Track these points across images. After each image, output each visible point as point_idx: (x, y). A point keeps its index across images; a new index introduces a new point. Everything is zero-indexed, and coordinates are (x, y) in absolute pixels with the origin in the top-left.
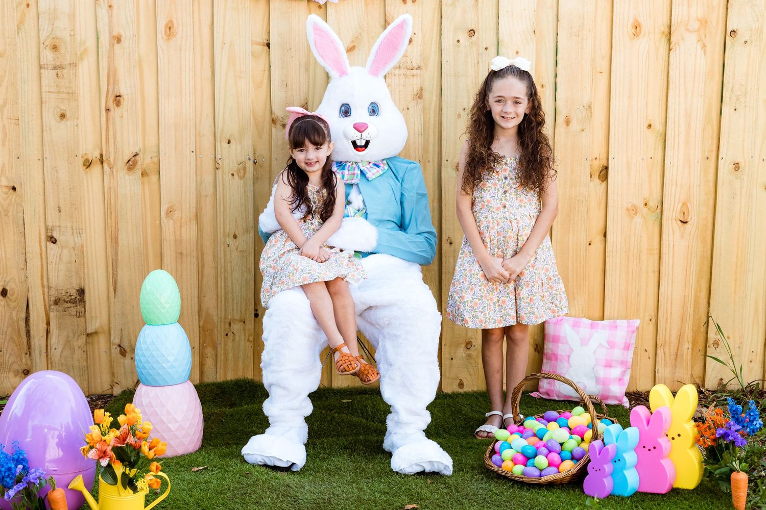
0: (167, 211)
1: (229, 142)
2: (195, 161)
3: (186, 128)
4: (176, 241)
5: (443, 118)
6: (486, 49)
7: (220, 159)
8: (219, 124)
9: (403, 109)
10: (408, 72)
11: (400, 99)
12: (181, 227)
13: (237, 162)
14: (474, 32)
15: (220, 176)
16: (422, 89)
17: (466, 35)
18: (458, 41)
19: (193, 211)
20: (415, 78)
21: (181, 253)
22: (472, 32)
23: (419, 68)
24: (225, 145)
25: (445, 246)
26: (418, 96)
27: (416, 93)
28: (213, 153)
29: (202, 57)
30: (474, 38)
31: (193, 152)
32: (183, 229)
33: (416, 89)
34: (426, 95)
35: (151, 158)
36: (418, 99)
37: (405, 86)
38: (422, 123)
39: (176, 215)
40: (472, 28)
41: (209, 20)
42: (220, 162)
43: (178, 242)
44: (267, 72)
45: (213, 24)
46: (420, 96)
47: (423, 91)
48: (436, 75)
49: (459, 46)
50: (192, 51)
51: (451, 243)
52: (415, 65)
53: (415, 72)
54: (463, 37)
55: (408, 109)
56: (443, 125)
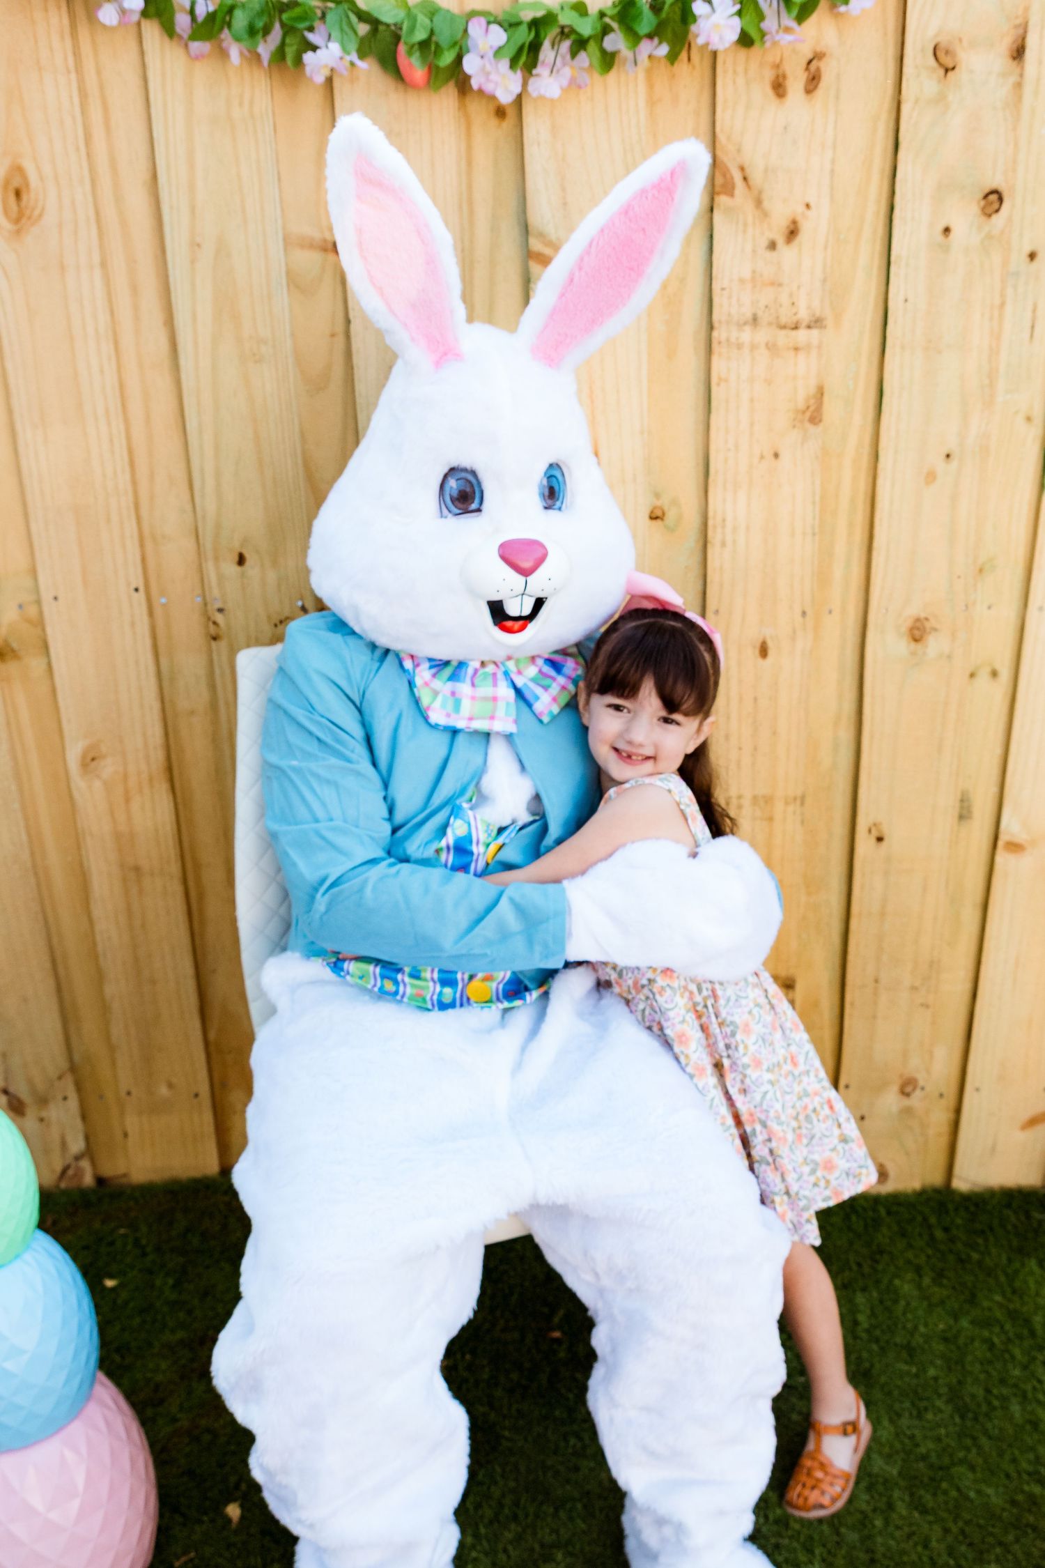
0: (84, 757)
1: (241, 560)
2: (146, 618)
3: (109, 520)
4: (118, 836)
5: (880, 482)
6: (1032, 256)
7: (220, 610)
8: (208, 504)
9: (762, 457)
10: (783, 338)
11: (752, 425)
12: (128, 800)
13: (269, 617)
14: (1001, 200)
15: (224, 658)
16: (820, 392)
17: (974, 208)
18: (947, 230)
19: (158, 756)
20: (801, 356)
21: (137, 869)
22: (994, 199)
23: (816, 323)
24: (231, 568)
25: (864, 845)
26: (808, 414)
27: (801, 405)
28: (198, 591)
29: (134, 289)
30: (999, 220)
31: (137, 590)
32: (135, 805)
33: (803, 392)
34: (832, 410)
35: (20, 606)
36: (808, 425)
37: (769, 382)
38: (817, 498)
39: (109, 768)
40: (994, 186)
41: (142, 166)
42: (219, 618)
43: (124, 841)
44: (340, 339)
45: (155, 177)
46: (813, 414)
47: (826, 398)
48: (869, 343)
49: (946, 249)
50: (98, 273)
51: (880, 839)
52: (804, 315)
53: (802, 335)
54: (964, 217)
55: (776, 455)
56: (879, 506)
